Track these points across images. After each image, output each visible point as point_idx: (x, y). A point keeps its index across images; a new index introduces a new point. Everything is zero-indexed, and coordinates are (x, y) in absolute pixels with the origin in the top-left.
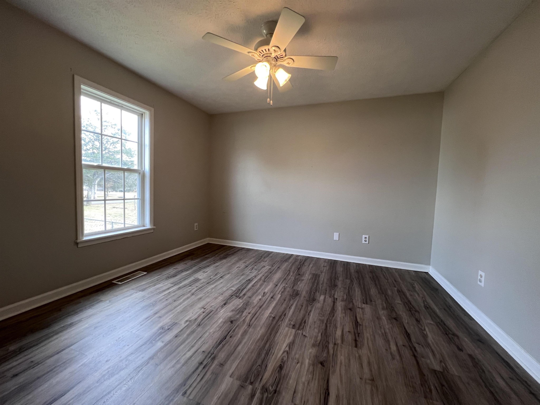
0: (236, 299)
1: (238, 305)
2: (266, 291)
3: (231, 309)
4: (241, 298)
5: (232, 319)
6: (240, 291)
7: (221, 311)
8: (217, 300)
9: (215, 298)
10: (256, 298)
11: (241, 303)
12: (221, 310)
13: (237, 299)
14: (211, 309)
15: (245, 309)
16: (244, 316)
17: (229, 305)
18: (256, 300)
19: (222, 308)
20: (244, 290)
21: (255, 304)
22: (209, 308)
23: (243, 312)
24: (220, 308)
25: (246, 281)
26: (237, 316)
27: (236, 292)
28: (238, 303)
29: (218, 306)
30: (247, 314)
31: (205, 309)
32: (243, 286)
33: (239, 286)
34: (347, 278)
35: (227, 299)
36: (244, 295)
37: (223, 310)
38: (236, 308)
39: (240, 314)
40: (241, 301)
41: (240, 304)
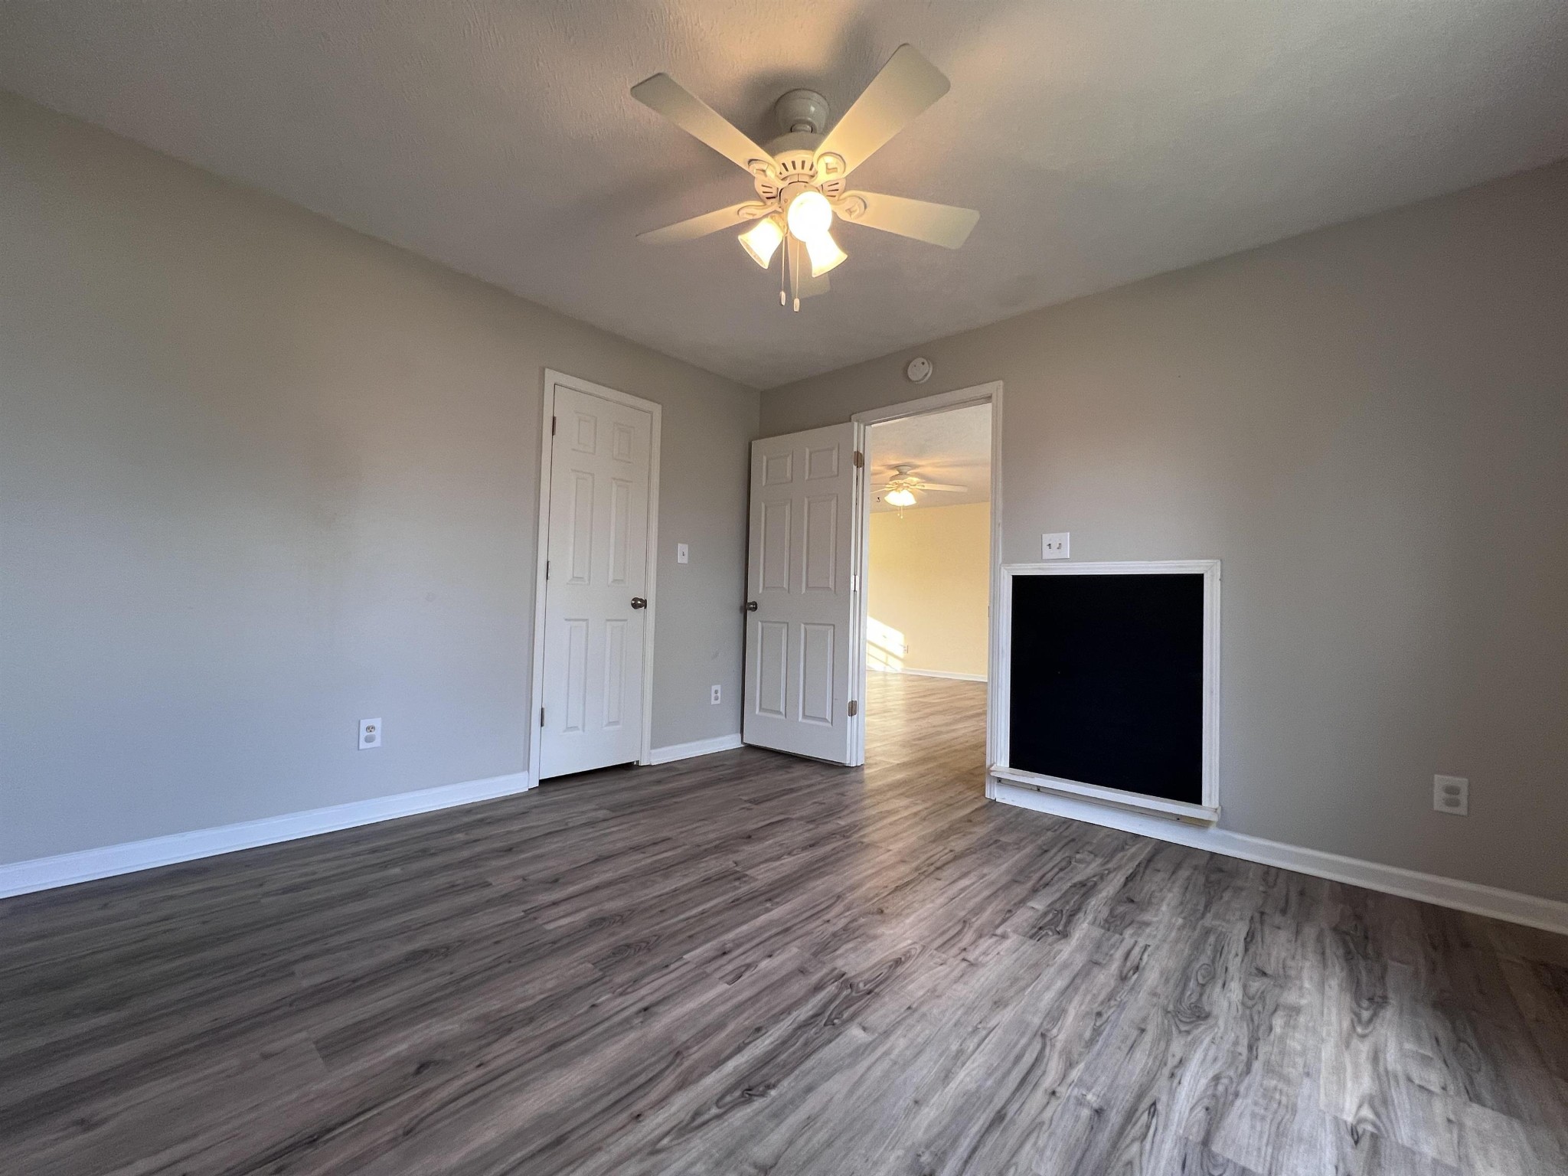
0: (855, 976)
1: (854, 949)
2: (723, 987)
3: (877, 942)
4: (836, 972)
5: (879, 917)
6: (827, 1014)
7: (909, 942)
8: (930, 985)
9: (938, 997)
10: (783, 963)
11: (841, 955)
12: (910, 945)
13: (853, 974)
14: (944, 956)
15: (834, 935)
16: (845, 917)
17: (882, 956)
18: (789, 956)
19: (908, 952)
20: (811, 1013)
21: (797, 943)
22: (951, 959)
23: (845, 929)
24: (913, 952)
25: (774, 1086)
26: (863, 920)
27: (847, 1008)
28: (853, 956)
29: (921, 960)
30: (835, 921)
31: (964, 960)
32: (806, 1044)
33: (827, 1049)
34: (293, 974)
35: (888, 982)
36: (818, 988)
37: (905, 944)
38: (864, 942)
39: (855, 923)
40: (839, 963)
41: (847, 951)
